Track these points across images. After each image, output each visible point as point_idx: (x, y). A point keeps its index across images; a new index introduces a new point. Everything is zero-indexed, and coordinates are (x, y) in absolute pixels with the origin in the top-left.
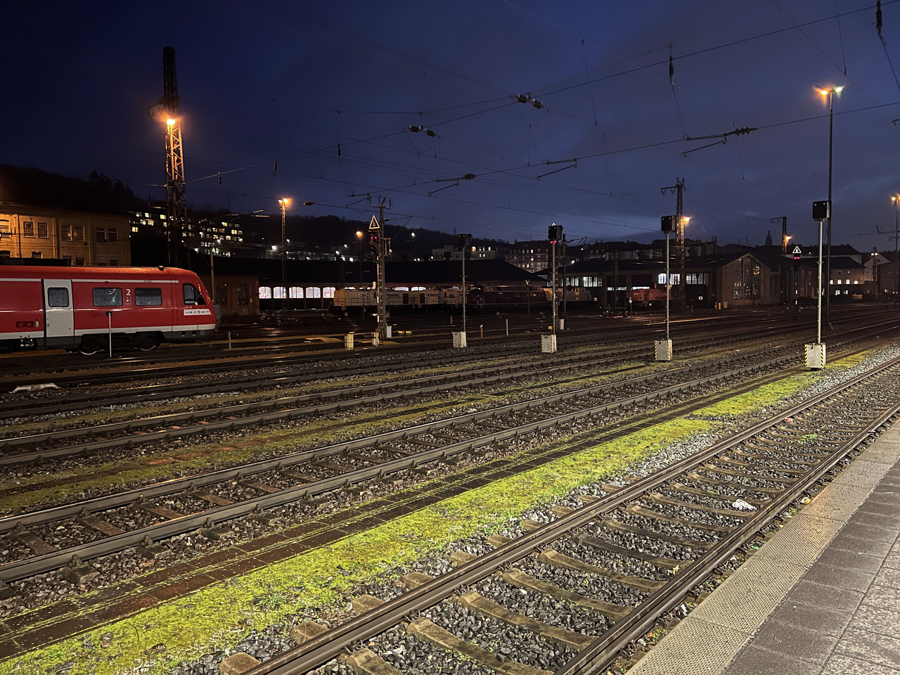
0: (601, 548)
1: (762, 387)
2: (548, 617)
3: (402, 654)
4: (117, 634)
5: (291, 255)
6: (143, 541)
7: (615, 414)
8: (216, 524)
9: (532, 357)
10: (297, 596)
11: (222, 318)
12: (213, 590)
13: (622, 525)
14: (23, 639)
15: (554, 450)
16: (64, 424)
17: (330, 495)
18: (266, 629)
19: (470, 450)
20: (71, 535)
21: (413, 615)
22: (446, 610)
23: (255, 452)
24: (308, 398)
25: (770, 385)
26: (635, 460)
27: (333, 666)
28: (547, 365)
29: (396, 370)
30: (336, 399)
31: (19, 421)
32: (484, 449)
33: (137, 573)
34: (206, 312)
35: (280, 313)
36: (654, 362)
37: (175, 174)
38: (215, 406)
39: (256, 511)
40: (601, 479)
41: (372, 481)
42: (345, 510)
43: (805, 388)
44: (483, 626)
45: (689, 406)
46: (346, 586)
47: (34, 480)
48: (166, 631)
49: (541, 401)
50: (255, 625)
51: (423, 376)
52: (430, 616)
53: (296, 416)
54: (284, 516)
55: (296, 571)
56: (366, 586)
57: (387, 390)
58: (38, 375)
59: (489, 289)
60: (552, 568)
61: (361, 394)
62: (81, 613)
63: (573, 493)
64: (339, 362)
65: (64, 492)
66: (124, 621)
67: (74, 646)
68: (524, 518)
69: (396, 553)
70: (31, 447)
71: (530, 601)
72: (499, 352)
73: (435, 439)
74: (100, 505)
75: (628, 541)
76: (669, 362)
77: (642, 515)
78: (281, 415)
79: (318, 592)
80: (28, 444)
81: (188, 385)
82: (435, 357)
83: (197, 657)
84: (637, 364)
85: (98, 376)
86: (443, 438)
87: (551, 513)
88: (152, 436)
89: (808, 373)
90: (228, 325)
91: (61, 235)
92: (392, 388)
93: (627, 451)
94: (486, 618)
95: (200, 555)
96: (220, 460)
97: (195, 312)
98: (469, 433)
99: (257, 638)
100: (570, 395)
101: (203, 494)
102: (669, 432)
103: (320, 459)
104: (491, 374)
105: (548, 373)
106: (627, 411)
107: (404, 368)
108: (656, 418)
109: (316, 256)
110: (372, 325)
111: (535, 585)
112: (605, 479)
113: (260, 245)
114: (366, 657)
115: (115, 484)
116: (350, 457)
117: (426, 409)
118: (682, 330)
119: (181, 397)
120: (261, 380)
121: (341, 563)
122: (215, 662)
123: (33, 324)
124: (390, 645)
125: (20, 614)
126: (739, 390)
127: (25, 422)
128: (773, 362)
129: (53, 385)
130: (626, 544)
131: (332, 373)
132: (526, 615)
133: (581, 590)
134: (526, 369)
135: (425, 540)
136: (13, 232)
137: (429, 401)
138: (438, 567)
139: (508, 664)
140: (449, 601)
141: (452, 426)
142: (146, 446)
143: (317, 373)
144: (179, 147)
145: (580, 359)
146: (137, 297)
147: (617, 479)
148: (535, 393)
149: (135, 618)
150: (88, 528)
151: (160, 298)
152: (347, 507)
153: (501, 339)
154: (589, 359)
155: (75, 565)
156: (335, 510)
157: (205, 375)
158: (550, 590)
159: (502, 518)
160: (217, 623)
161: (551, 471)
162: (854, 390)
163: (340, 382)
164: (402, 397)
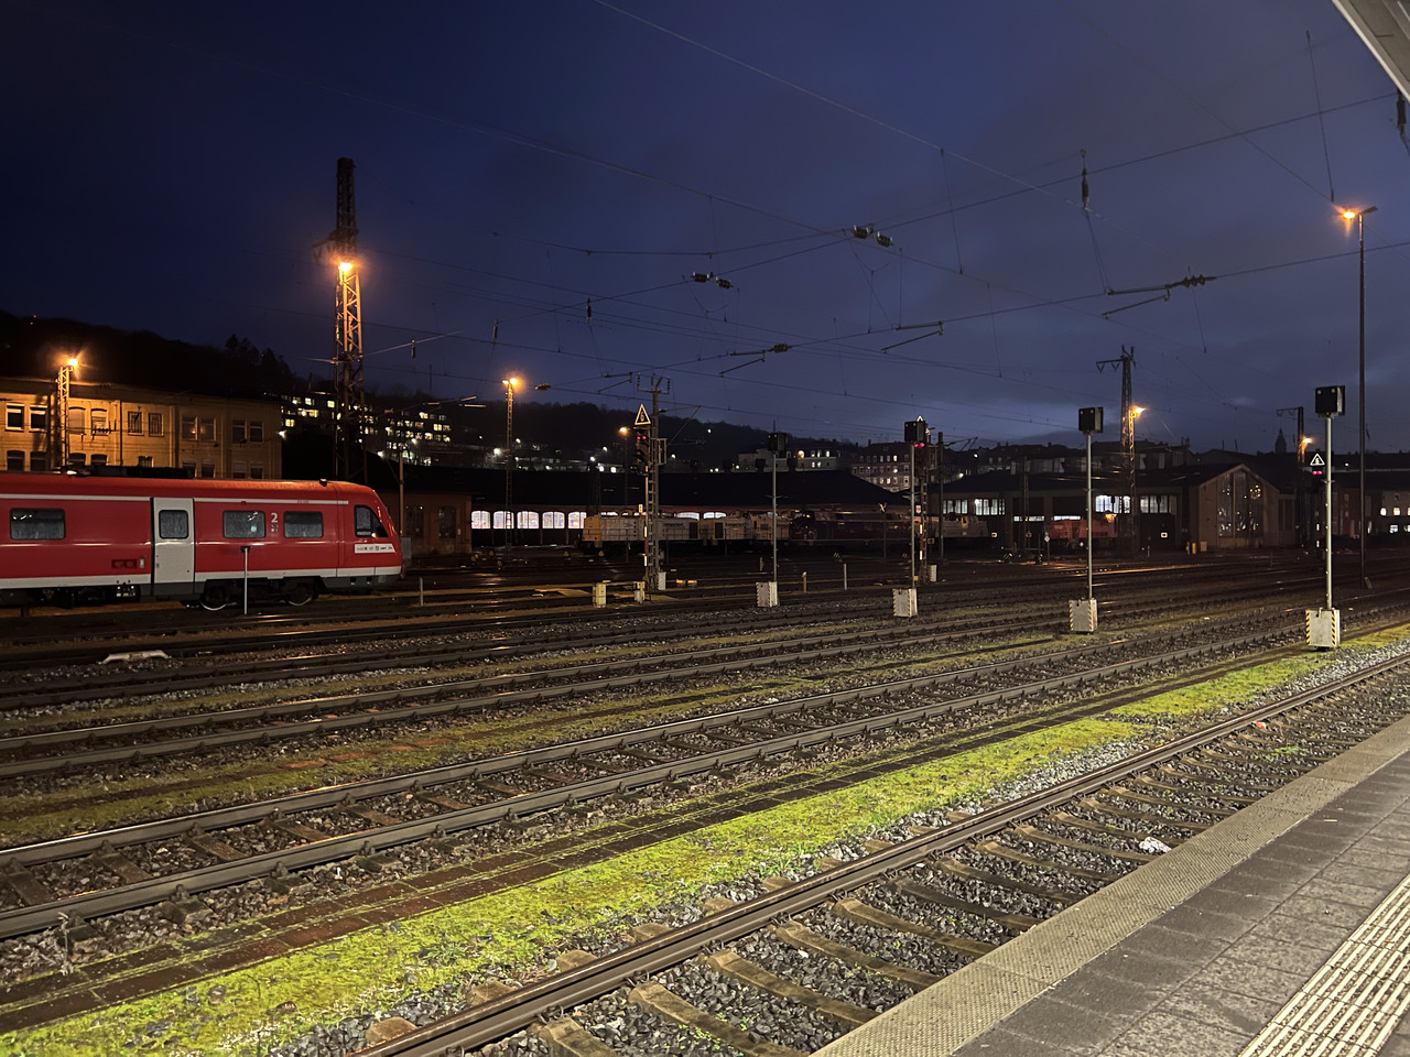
0: (929, 899)
1: (1230, 674)
2: (832, 987)
3: (618, 1028)
4: (231, 988)
5: (521, 463)
6: (275, 870)
7: (991, 711)
8: (377, 851)
9: (879, 623)
10: (480, 948)
11: (413, 558)
12: (365, 937)
13: (965, 869)
14: (103, 990)
15: (884, 761)
16: (174, 708)
17: (543, 816)
18: (434, 989)
19: (758, 758)
20: (175, 860)
21: (638, 978)
22: (687, 973)
23: (443, 754)
24: (529, 678)
25: (1245, 672)
26: (1006, 778)
27: (520, 1039)
28: (900, 636)
29: (666, 639)
30: (570, 679)
31: (111, 703)
32: (779, 757)
33: (263, 912)
34: (388, 548)
35: (502, 551)
36: (1068, 633)
37: (349, 343)
38: (392, 686)
39: (435, 835)
40: (949, 805)
41: (608, 799)
42: (564, 836)
43: (1299, 678)
44: (737, 996)
45: (1107, 701)
46: (550, 938)
47: (128, 786)
48: (298, 987)
49: (879, 690)
50: (419, 983)
51: (704, 648)
52: (665, 981)
53: (508, 703)
54: (476, 843)
55: (482, 915)
56: (579, 939)
57: (648, 669)
58: (139, 639)
59: (823, 517)
60: (851, 924)
61: (607, 673)
62: (184, 961)
63: (902, 822)
64: (583, 624)
65: (170, 802)
66: (242, 972)
67: (172, 1001)
68: (822, 854)
69: (628, 897)
70: (126, 740)
71: (810, 966)
72: (829, 614)
73: (710, 742)
74: (219, 821)
75: (971, 891)
76: (1091, 633)
77: (999, 856)
78: (486, 702)
79: (511, 945)
80: (121, 735)
81: (355, 657)
82: (728, 621)
83: (337, 1021)
84: (1041, 638)
85: (226, 641)
86: (720, 739)
87: (863, 849)
88: (296, 727)
89: (1310, 655)
90: (421, 569)
91: (182, 432)
92: (656, 665)
93: (996, 764)
94: (743, 986)
95: (352, 892)
96: (391, 764)
97: (371, 548)
98: (762, 733)
99: (419, 1000)
100: (925, 682)
101: (363, 810)
102: (1067, 739)
103: (535, 765)
104: (810, 647)
105: (898, 647)
106: (1010, 706)
107: (678, 636)
108: (1051, 718)
109: (559, 465)
110: (638, 572)
111: (820, 946)
112: (954, 803)
113: (477, 447)
114: (566, 1029)
115: (241, 793)
116: (580, 764)
117: (702, 697)
118: (1126, 585)
119: (342, 673)
120: (462, 650)
121: (547, 907)
122: (361, 1028)
123: (136, 563)
124: (602, 1017)
125: (102, 960)
126: (1193, 678)
127: (119, 706)
128: (1259, 637)
129: (161, 653)
130: (965, 895)
131: (569, 641)
132: (802, 984)
133: (888, 955)
134: (866, 640)
135: (671, 880)
136: (112, 428)
137: (708, 686)
138: (686, 917)
139: (764, 1046)
140: (694, 962)
141: (736, 723)
142: (288, 741)
143: (547, 641)
144: (356, 303)
145: (953, 627)
146: (287, 525)
147: (972, 804)
148: (871, 676)
149: (257, 969)
150: (199, 851)
151: (320, 526)
152: (565, 833)
153: (835, 594)
154: (966, 626)
155: (180, 899)
156: (548, 836)
157: (381, 642)
158: (842, 953)
159: (790, 854)
160: (367, 979)
161: (875, 790)
162: (1379, 682)
163: (580, 655)
164: (668, 679)
